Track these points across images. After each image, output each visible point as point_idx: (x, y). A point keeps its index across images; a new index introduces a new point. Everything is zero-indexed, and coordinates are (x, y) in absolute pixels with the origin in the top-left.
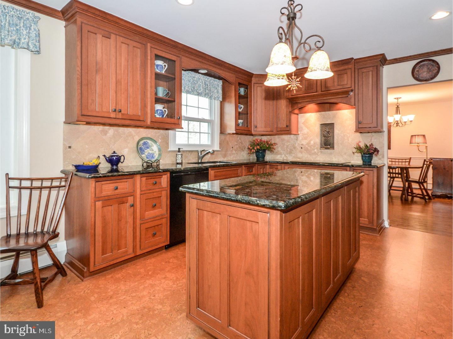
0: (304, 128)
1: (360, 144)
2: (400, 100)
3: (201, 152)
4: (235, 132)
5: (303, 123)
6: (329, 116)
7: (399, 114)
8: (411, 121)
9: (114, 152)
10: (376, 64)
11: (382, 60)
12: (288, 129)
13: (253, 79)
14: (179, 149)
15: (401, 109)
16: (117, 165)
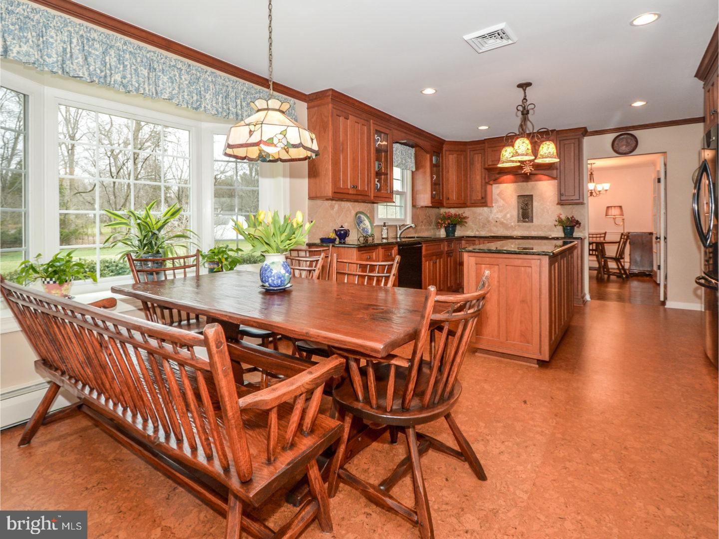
0: (499, 200)
1: (561, 216)
2: (593, 166)
3: (400, 227)
4: (431, 205)
5: (498, 195)
6: (528, 188)
7: (594, 182)
8: (606, 190)
9: (342, 227)
10: (578, 137)
11: (584, 132)
12: (483, 201)
13: (444, 146)
14: (385, 223)
15: (595, 176)
16: (344, 239)
